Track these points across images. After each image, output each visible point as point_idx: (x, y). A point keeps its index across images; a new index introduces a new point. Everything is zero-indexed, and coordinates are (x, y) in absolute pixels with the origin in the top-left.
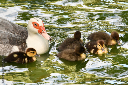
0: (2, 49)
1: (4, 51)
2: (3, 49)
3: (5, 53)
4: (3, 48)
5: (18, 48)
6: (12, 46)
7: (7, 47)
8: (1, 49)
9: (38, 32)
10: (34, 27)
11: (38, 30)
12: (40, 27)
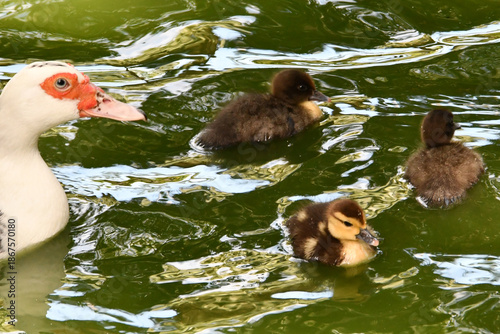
9: (81, 110)
10: (55, 97)
11: (78, 101)
12: (83, 83)
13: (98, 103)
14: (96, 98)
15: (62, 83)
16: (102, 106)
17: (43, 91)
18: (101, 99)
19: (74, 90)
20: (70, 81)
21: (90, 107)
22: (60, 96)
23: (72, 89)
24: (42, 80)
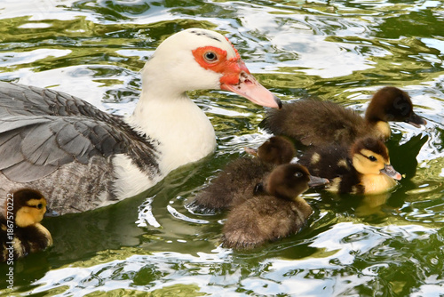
0: (81, 183)
1: (90, 187)
2: (83, 180)
3: (93, 196)
4: (85, 178)
5: (131, 160)
6: (109, 161)
7: (97, 168)
8: (78, 181)
9: (222, 83)
10: (202, 66)
11: (221, 75)
12: (232, 61)
13: (240, 82)
14: (239, 77)
15: (211, 56)
16: (242, 85)
17: (193, 57)
18: (244, 79)
19: (221, 65)
20: (218, 56)
21: (232, 83)
22: (206, 67)
23: (218, 64)
24: (195, 48)
